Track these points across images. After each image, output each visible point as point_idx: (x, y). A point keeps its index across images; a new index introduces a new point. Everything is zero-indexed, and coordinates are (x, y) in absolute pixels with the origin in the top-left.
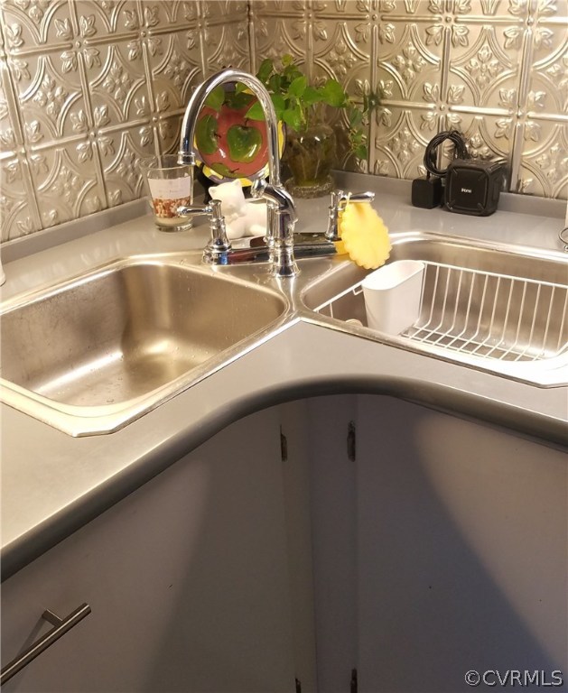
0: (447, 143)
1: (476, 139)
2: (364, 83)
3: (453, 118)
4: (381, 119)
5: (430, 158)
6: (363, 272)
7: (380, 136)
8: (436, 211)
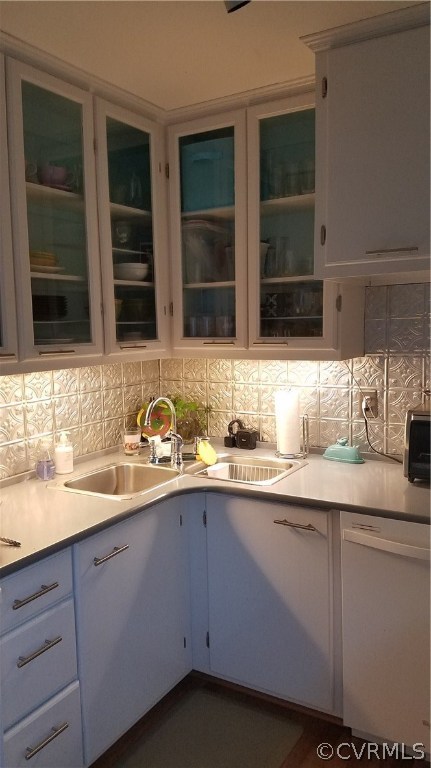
0: (236, 424)
1: (246, 423)
2: (205, 403)
3: (238, 416)
4: (212, 416)
5: (230, 429)
6: (207, 466)
7: (211, 422)
8: (234, 448)
